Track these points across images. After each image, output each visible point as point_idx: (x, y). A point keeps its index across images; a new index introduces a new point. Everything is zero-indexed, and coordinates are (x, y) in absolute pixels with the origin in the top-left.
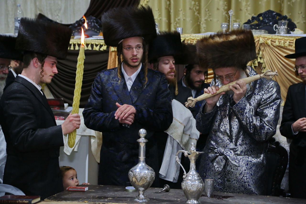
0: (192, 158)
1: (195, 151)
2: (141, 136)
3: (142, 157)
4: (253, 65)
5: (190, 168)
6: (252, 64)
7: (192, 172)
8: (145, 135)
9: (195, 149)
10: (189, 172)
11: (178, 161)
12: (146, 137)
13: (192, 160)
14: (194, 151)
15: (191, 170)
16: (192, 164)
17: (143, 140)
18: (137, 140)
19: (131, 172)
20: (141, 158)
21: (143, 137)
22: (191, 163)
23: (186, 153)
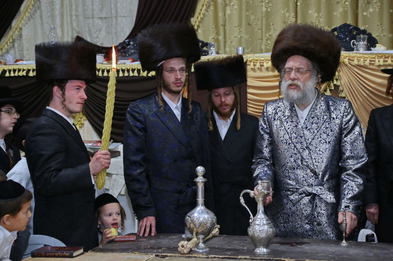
0: (259, 199)
2: (199, 175)
3: (200, 199)
4: (328, 88)
5: (258, 211)
6: (327, 86)
7: (260, 215)
10: (256, 216)
11: (243, 203)
12: (204, 176)
13: (259, 201)
14: (261, 190)
17: (201, 179)
19: (188, 217)
20: (199, 201)
21: (201, 176)
22: (258, 205)
23: (252, 193)
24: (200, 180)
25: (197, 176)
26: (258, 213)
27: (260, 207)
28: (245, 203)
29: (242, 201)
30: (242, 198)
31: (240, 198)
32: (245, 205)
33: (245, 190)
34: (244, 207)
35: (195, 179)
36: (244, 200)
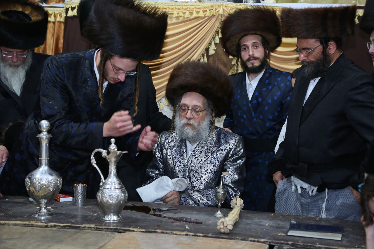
0: (111, 159)
1: (116, 149)
2: (42, 130)
3: (44, 159)
7: (111, 178)
8: (48, 129)
9: (115, 148)
10: (107, 179)
11: (94, 164)
12: (49, 132)
13: (112, 162)
14: (114, 150)
15: (110, 176)
16: (111, 167)
18: (37, 135)
19: (27, 179)
21: (46, 131)
23: (104, 152)
24: (44, 136)
25: (40, 132)
26: (109, 175)
27: (113, 169)
28: (96, 164)
29: (93, 161)
30: (94, 158)
31: (91, 158)
32: (96, 166)
33: (96, 149)
34: (95, 168)
35: (38, 135)
36: (96, 160)
